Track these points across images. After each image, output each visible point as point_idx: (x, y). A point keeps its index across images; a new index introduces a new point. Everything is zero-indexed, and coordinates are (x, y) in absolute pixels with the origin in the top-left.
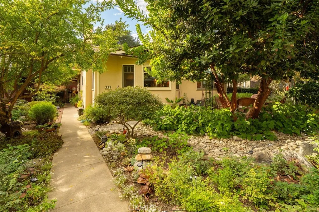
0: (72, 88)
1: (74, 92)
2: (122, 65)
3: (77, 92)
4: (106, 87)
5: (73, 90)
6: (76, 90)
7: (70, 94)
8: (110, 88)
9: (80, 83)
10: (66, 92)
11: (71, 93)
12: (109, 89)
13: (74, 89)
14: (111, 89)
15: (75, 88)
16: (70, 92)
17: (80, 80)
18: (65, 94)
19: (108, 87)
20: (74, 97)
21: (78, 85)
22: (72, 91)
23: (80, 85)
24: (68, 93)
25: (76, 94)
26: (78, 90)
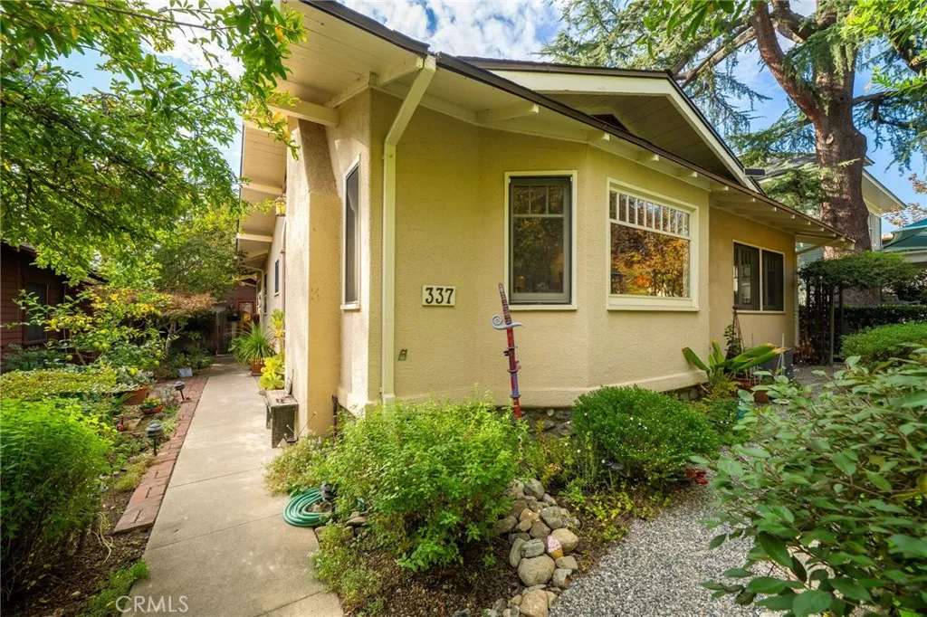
0: (242, 305)
1: (246, 317)
2: (508, 174)
3: (256, 319)
4: (426, 295)
5: (246, 310)
6: (254, 309)
7: (234, 325)
8: (446, 295)
9: (266, 286)
10: (220, 318)
11: (237, 319)
12: (444, 303)
13: (247, 308)
14: (452, 303)
15: (249, 305)
16: (233, 316)
17: (266, 276)
18: (218, 323)
19: (436, 294)
20: (246, 337)
21: (261, 293)
22: (240, 314)
23: (266, 293)
24: (225, 322)
25: (252, 325)
26: (259, 311)
